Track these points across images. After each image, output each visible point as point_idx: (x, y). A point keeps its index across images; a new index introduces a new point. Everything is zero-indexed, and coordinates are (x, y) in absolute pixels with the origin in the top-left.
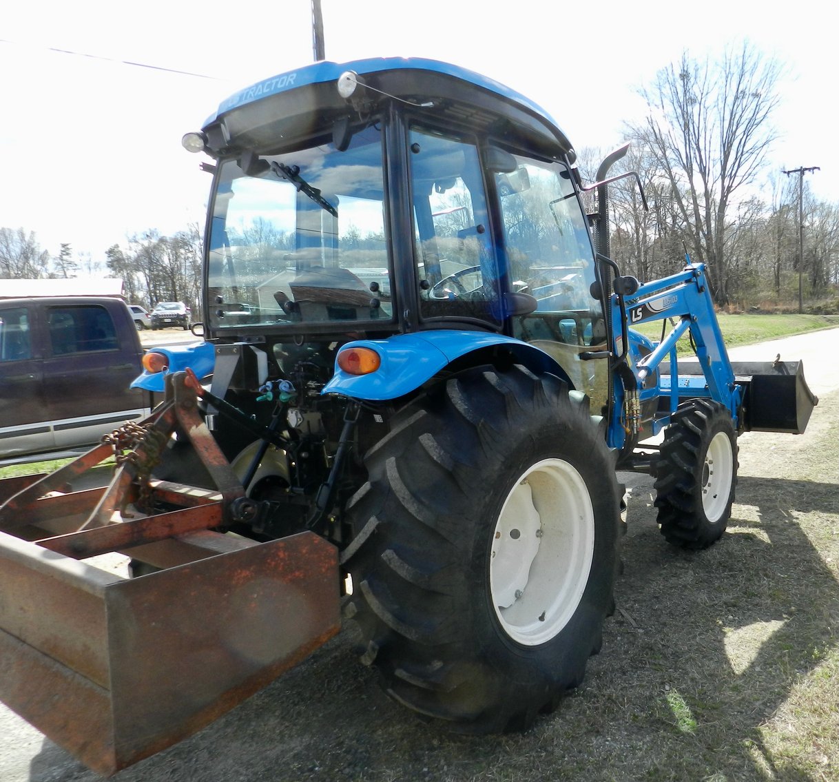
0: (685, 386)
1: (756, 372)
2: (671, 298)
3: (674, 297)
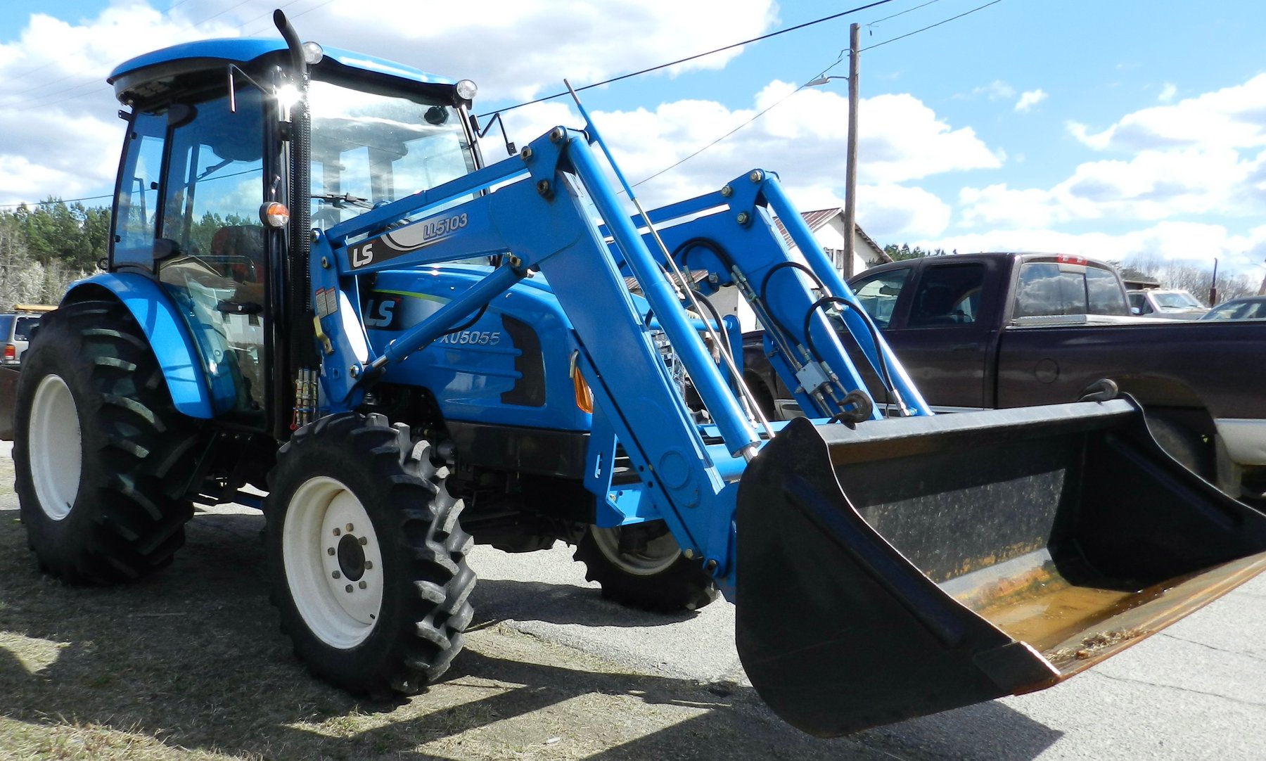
2: (448, 221)
3: (457, 218)
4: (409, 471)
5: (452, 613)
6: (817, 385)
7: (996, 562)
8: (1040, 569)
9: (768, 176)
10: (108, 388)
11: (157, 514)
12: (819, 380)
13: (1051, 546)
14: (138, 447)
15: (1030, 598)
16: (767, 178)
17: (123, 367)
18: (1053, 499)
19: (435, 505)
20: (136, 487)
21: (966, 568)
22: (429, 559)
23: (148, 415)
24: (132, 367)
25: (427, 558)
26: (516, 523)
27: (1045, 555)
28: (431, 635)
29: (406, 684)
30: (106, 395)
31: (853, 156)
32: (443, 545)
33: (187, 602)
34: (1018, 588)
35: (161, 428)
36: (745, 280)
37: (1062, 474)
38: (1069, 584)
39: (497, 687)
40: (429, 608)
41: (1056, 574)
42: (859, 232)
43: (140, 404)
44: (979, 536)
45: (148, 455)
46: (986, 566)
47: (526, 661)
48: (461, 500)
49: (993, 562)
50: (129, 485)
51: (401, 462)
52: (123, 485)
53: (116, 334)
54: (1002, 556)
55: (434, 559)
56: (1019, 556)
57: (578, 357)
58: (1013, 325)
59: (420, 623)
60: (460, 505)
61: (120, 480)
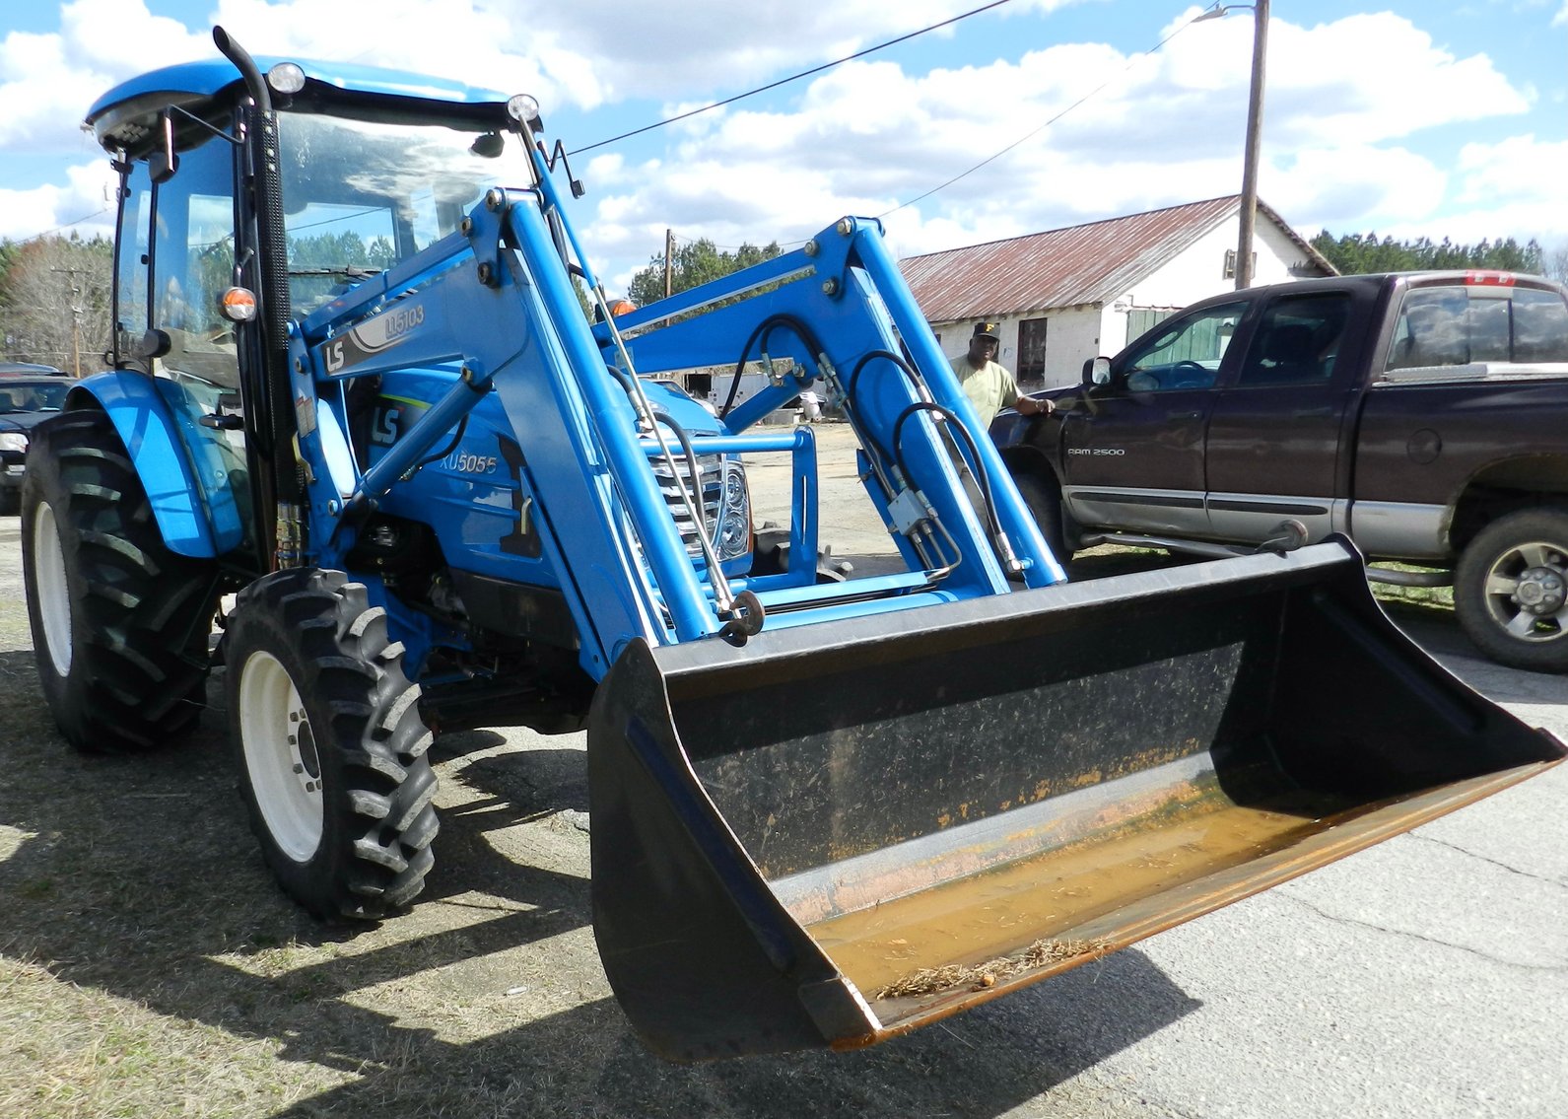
2: (406, 314)
3: (414, 310)
4: (345, 650)
5: (401, 829)
6: (912, 523)
7: (1103, 780)
8: (1186, 785)
9: (861, 225)
10: (87, 523)
11: (158, 675)
12: (915, 516)
13: (1213, 750)
14: (125, 595)
15: (1151, 828)
16: (859, 229)
17: (105, 496)
18: (1222, 686)
19: (378, 694)
20: (128, 643)
21: (1042, 793)
22: (363, 764)
23: (136, 554)
24: (116, 495)
25: (359, 762)
26: (543, 700)
27: (1205, 761)
28: (374, 855)
29: (360, 910)
30: (83, 532)
31: (1256, 122)
32: (385, 745)
33: (201, 778)
34: (1133, 815)
35: (153, 571)
36: (834, 373)
37: (1237, 650)
38: (1231, 802)
39: (500, 908)
40: (366, 824)
41: (1216, 789)
42: (1281, 225)
43: (126, 542)
44: (1067, 748)
45: (139, 605)
46: (1082, 787)
47: (559, 870)
48: (417, 685)
49: (1097, 780)
50: (119, 641)
51: (337, 637)
52: (111, 641)
53: (98, 453)
54: (1116, 769)
55: (369, 764)
56: (1151, 767)
57: (531, 505)
58: (1385, 380)
59: (359, 841)
60: (415, 691)
61: (107, 635)
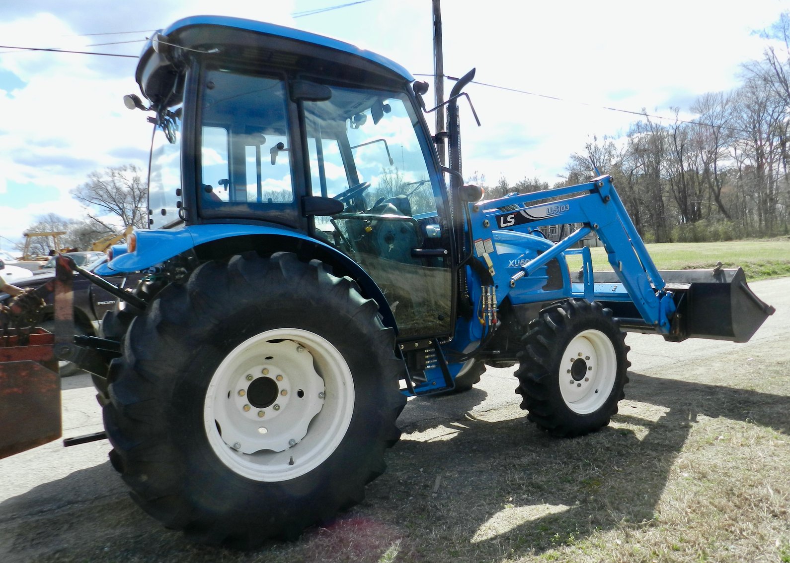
0: (612, 292)
1: (696, 279)
3: (564, 206)
